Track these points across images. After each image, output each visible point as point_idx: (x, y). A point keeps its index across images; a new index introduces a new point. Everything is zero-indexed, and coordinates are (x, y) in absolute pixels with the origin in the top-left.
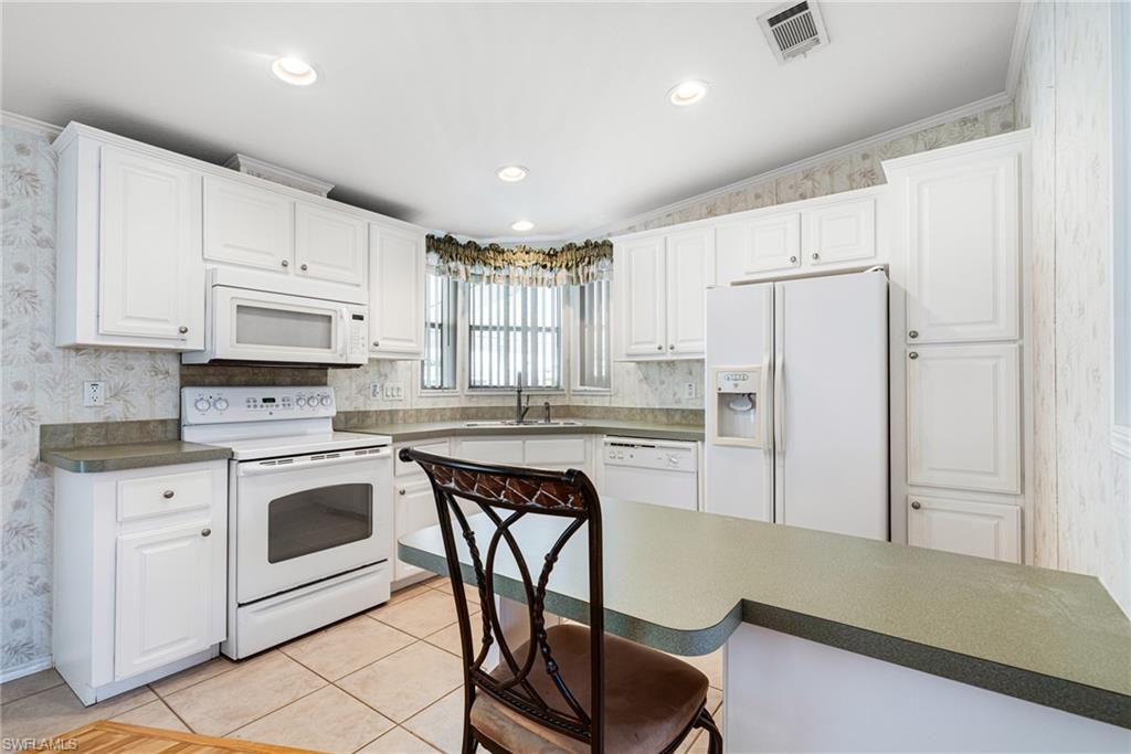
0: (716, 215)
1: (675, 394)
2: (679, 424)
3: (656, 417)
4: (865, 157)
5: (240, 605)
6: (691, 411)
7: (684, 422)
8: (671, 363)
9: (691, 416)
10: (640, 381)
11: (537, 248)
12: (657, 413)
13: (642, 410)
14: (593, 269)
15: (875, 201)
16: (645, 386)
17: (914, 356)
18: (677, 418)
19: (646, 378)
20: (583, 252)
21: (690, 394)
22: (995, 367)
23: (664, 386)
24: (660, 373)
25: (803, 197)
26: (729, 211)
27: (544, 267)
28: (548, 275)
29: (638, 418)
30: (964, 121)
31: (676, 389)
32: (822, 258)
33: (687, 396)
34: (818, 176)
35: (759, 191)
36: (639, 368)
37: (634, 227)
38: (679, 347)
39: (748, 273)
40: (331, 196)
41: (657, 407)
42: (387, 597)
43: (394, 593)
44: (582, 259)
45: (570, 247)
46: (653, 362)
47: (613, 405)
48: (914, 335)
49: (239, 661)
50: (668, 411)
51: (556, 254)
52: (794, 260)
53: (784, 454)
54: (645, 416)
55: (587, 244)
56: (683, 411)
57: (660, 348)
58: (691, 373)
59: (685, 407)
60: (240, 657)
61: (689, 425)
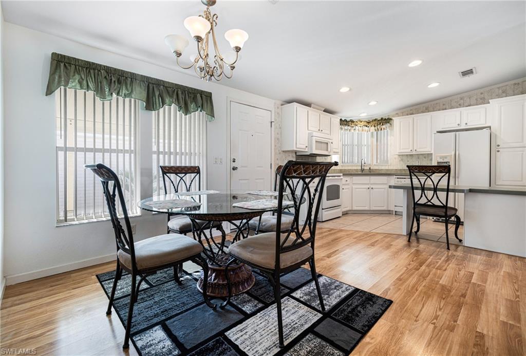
4: (482, 94)
5: (323, 209)
8: (411, 155)
10: (400, 161)
11: (364, 120)
14: (384, 127)
15: (486, 109)
16: (401, 162)
17: (498, 151)
20: (380, 121)
22: (522, 154)
27: (367, 126)
28: (367, 128)
30: (515, 84)
32: (468, 124)
34: (465, 99)
35: (444, 103)
36: (400, 157)
38: (418, 150)
39: (443, 128)
40: (324, 111)
42: (341, 215)
43: (343, 215)
44: (380, 124)
45: (375, 120)
46: (405, 155)
47: (390, 168)
48: (498, 146)
49: (323, 222)
51: (370, 122)
52: (459, 125)
53: (458, 177)
55: (382, 119)
57: (411, 151)
58: (419, 158)
60: (323, 220)
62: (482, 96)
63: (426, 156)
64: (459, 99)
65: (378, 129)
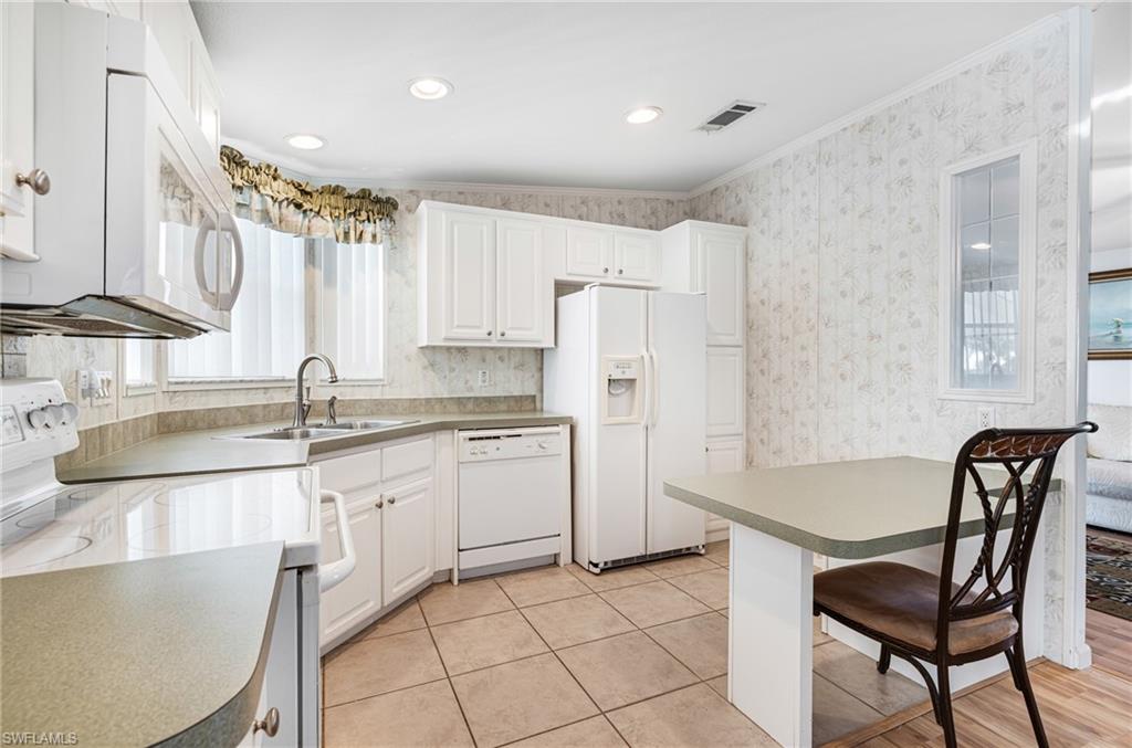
0: (510, 209)
1: (466, 382)
2: (474, 413)
3: (445, 407)
6: (484, 398)
7: (477, 410)
9: (484, 404)
10: (425, 368)
12: (445, 402)
13: (428, 400)
14: (369, 228)
16: (431, 373)
18: (470, 406)
19: (432, 365)
20: (357, 202)
21: (484, 381)
23: (453, 374)
24: (449, 359)
25: (580, 218)
26: (523, 210)
27: (298, 206)
29: (422, 409)
31: (468, 377)
32: (626, 274)
33: (480, 383)
34: (590, 205)
35: (548, 201)
36: (424, 354)
37: (418, 192)
38: (510, 334)
41: (445, 396)
44: (356, 212)
45: (336, 191)
47: (386, 397)
50: (459, 400)
51: (313, 194)
52: (605, 271)
54: (433, 407)
55: (365, 194)
56: (476, 398)
57: (489, 334)
59: (478, 395)
61: (480, 413)
62: (620, 208)
63: (505, 354)
64: (579, 201)
65: (346, 234)
